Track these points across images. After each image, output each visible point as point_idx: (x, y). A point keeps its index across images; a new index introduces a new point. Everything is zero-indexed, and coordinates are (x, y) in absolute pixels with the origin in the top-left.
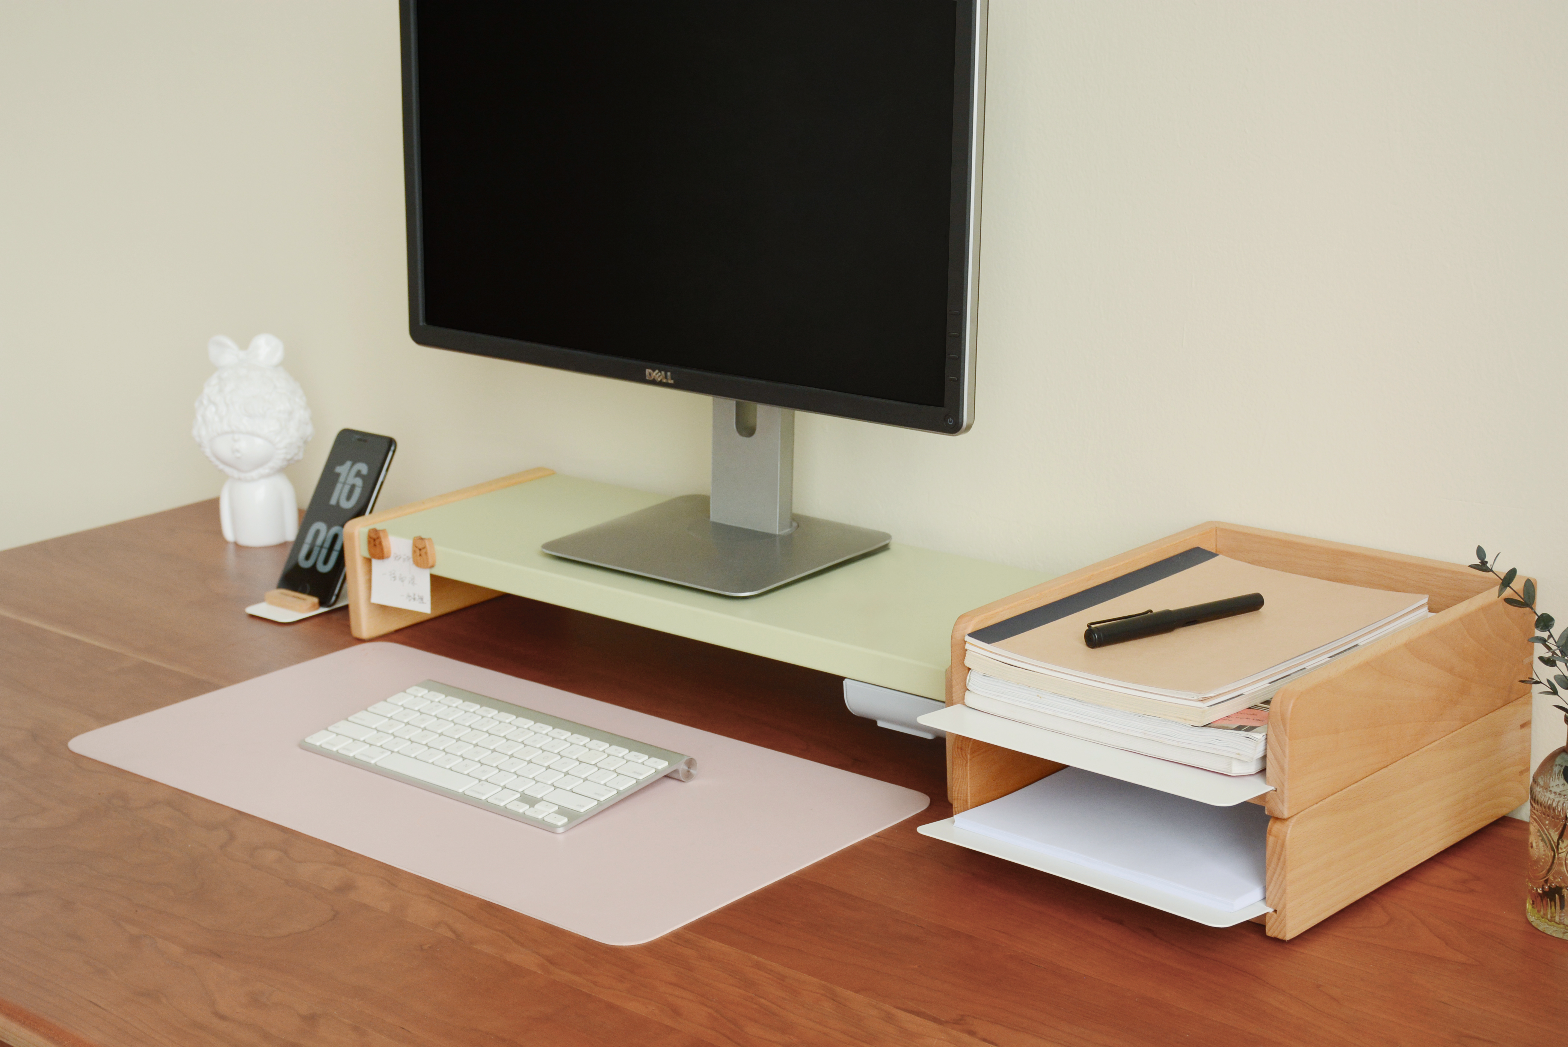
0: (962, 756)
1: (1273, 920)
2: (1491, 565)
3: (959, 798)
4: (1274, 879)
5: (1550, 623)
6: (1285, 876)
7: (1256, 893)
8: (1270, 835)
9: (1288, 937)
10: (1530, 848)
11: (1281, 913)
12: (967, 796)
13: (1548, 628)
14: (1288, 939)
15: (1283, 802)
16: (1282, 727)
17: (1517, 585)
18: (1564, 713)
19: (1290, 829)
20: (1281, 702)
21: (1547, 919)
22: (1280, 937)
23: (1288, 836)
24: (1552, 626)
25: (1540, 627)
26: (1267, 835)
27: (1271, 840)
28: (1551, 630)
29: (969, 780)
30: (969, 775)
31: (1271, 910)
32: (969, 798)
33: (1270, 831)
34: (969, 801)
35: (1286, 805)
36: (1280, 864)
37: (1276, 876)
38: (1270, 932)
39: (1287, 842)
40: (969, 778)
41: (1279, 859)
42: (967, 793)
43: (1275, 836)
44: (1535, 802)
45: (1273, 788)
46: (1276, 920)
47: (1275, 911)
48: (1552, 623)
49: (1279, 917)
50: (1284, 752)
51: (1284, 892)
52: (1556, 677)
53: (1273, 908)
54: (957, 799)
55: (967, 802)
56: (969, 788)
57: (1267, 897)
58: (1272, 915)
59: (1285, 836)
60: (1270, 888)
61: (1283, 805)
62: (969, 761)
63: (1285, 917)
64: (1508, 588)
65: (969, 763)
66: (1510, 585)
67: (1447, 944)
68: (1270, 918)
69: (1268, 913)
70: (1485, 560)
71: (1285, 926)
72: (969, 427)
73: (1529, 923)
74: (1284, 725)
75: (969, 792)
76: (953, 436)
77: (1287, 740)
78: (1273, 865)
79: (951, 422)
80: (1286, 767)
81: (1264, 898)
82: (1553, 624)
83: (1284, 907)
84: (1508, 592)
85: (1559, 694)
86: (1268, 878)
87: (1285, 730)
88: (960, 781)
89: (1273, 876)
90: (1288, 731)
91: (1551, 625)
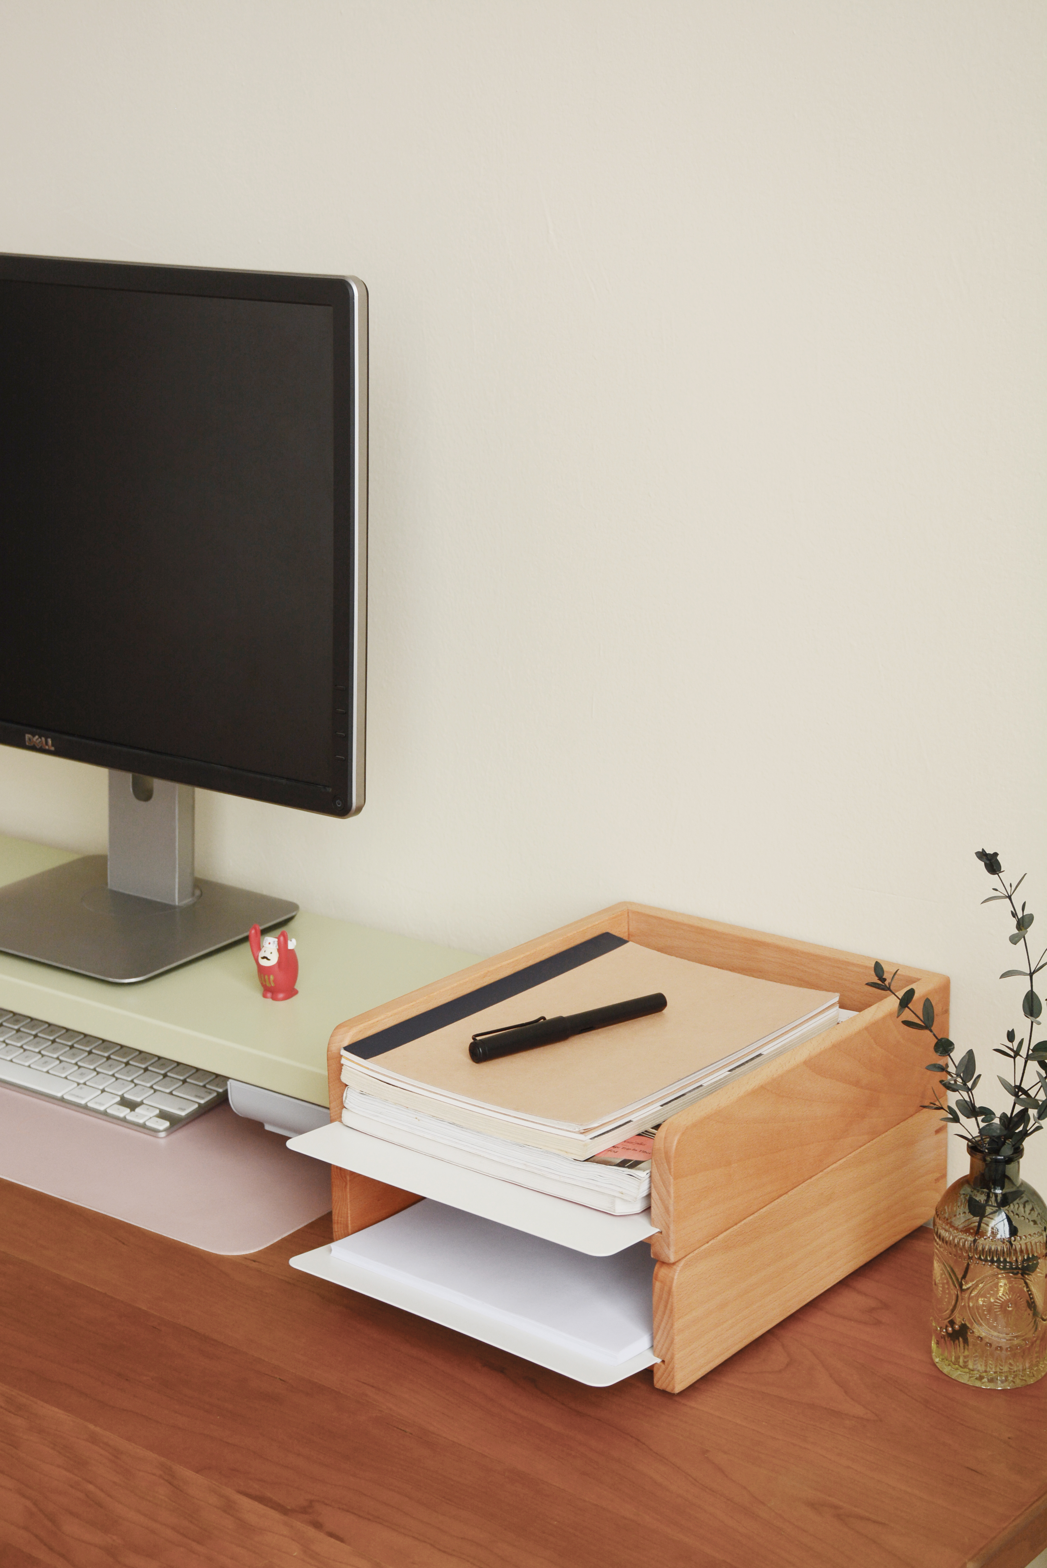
0: (342, 1177)
1: (661, 1370)
2: (889, 984)
3: (339, 1222)
4: (662, 1327)
5: (950, 1048)
6: (672, 1325)
7: (643, 1342)
8: (656, 1279)
9: (678, 1389)
10: (934, 1286)
11: (669, 1364)
12: (347, 1221)
13: (947, 1052)
14: (677, 1392)
15: (668, 1246)
16: (665, 1164)
17: (917, 1004)
18: (967, 1142)
19: (677, 1274)
20: (665, 1138)
21: (951, 1361)
22: (669, 1390)
23: (675, 1281)
24: (952, 1050)
25: (940, 1052)
26: (654, 1280)
27: (657, 1285)
28: (951, 1054)
29: (349, 1203)
30: (349, 1198)
31: (658, 1361)
32: (349, 1222)
33: (657, 1275)
34: (350, 1225)
35: (672, 1249)
36: (667, 1312)
37: (663, 1324)
38: (659, 1384)
39: (674, 1289)
40: (349, 1201)
41: (666, 1307)
42: (347, 1217)
43: (662, 1282)
44: (937, 1236)
45: (658, 1230)
46: (665, 1371)
47: (663, 1361)
48: (952, 1047)
49: (667, 1368)
50: (668, 1192)
51: (672, 1342)
52: (958, 1103)
53: (660, 1358)
54: (338, 1223)
55: (347, 1226)
56: (349, 1212)
57: (654, 1346)
58: (660, 1366)
59: (672, 1282)
60: (658, 1337)
61: (669, 1250)
62: (348, 1182)
63: (673, 1369)
64: (907, 1008)
65: (348, 1187)
66: (910, 1006)
67: (846, 1392)
68: (659, 1369)
69: (656, 1363)
70: (884, 977)
71: (673, 1378)
72: (359, 809)
73: (934, 1365)
74: (668, 1163)
75: (349, 1215)
76: (344, 819)
77: (672, 1180)
78: (660, 1313)
79: (339, 804)
80: (671, 1208)
81: (652, 1347)
82: (954, 1048)
83: (672, 1358)
84: (907, 1015)
85: (960, 1121)
86: (655, 1326)
87: (670, 1169)
88: (339, 1204)
89: (660, 1324)
90: (672, 1170)
91: (950, 1049)
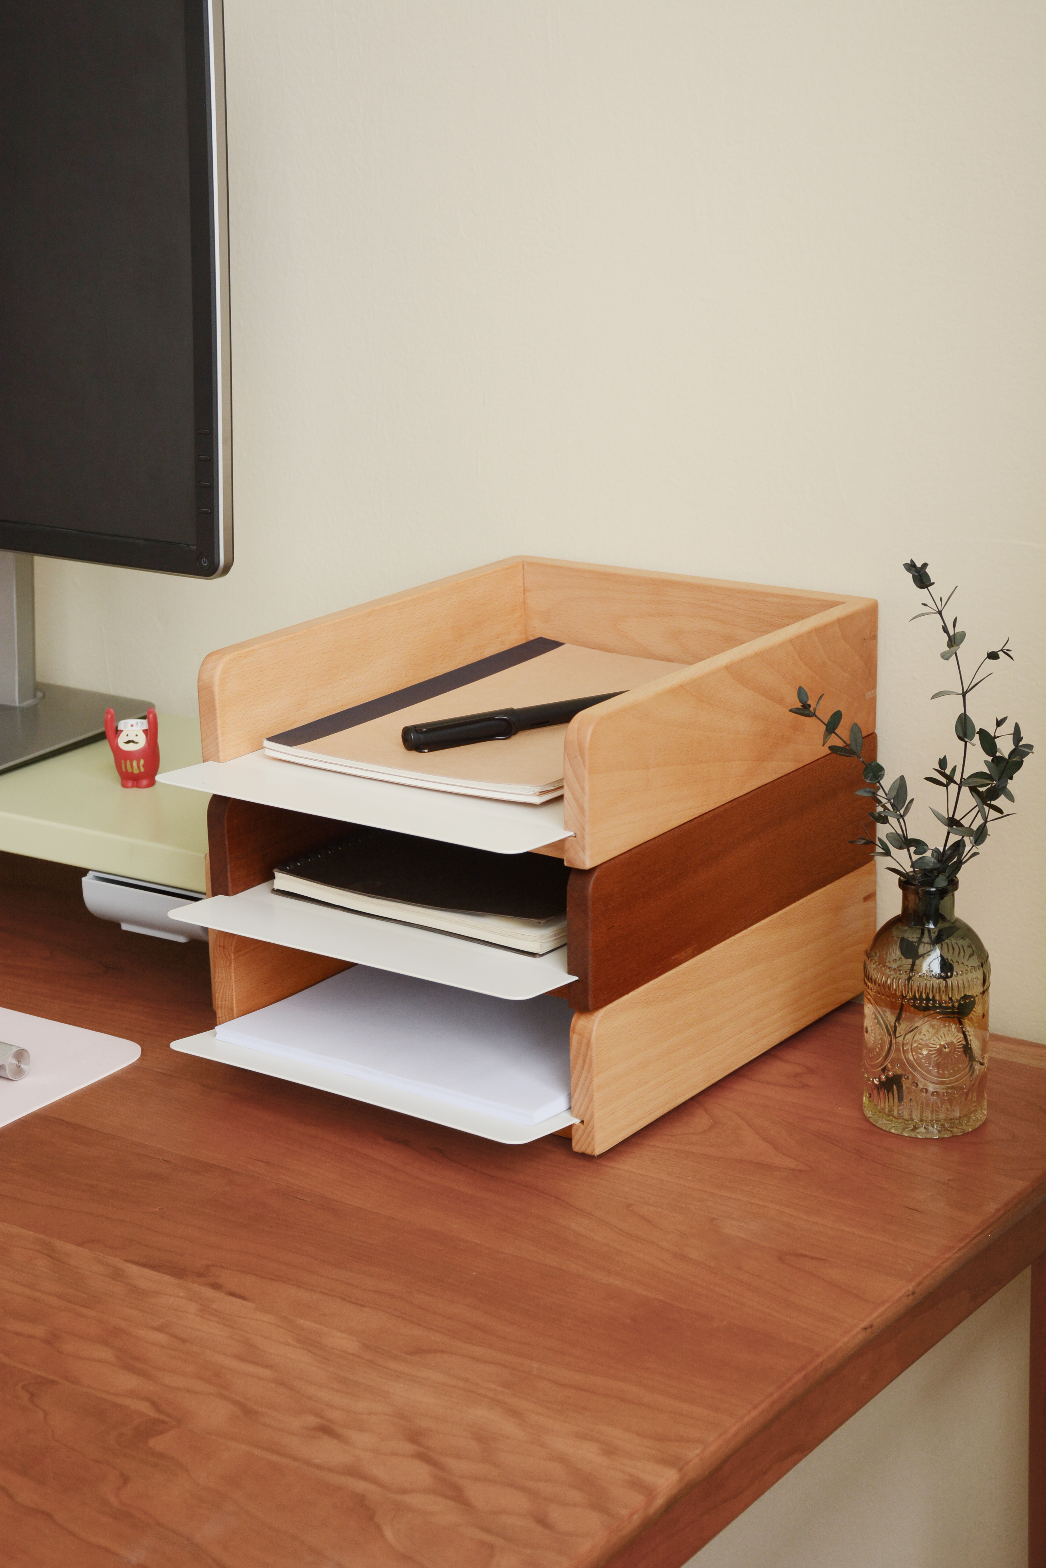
0: (225, 956)
1: (580, 1132)
2: (814, 710)
3: (223, 1006)
4: (580, 1085)
5: (880, 773)
6: (592, 1080)
7: (560, 1102)
8: (574, 1033)
9: (598, 1151)
11: (588, 1124)
12: (232, 1003)
13: (877, 779)
14: (598, 1154)
17: (843, 730)
18: (899, 876)
19: (596, 1025)
21: (885, 1113)
22: (588, 1152)
23: (594, 1033)
24: (882, 776)
25: (869, 778)
26: (571, 1033)
27: (575, 1039)
28: (881, 781)
29: (234, 984)
30: (233, 978)
31: (577, 1121)
32: (235, 1005)
33: (574, 1028)
34: (235, 1010)
36: (586, 1067)
37: (582, 1080)
38: (577, 1147)
39: (593, 1040)
40: (233, 982)
41: (584, 1061)
42: (232, 1000)
43: (580, 1034)
44: (868, 980)
46: (584, 1132)
47: (582, 1122)
48: (882, 773)
49: (586, 1128)
51: (591, 1100)
52: (887, 836)
53: (579, 1118)
54: (221, 1007)
55: (232, 1010)
56: (234, 994)
57: (572, 1107)
58: (579, 1127)
59: (591, 1034)
60: (576, 1096)
62: (233, 961)
63: (593, 1128)
64: (833, 734)
65: (233, 966)
66: (836, 731)
67: (775, 1148)
68: (577, 1130)
69: (574, 1124)
70: (808, 703)
71: (593, 1139)
72: (227, 569)
73: (867, 1120)
75: (234, 997)
76: (210, 580)
78: (578, 1068)
79: (205, 563)
81: (570, 1108)
82: (884, 775)
83: (592, 1117)
84: (834, 741)
85: (892, 854)
86: (573, 1084)
88: (223, 985)
89: (578, 1080)
91: (880, 775)
